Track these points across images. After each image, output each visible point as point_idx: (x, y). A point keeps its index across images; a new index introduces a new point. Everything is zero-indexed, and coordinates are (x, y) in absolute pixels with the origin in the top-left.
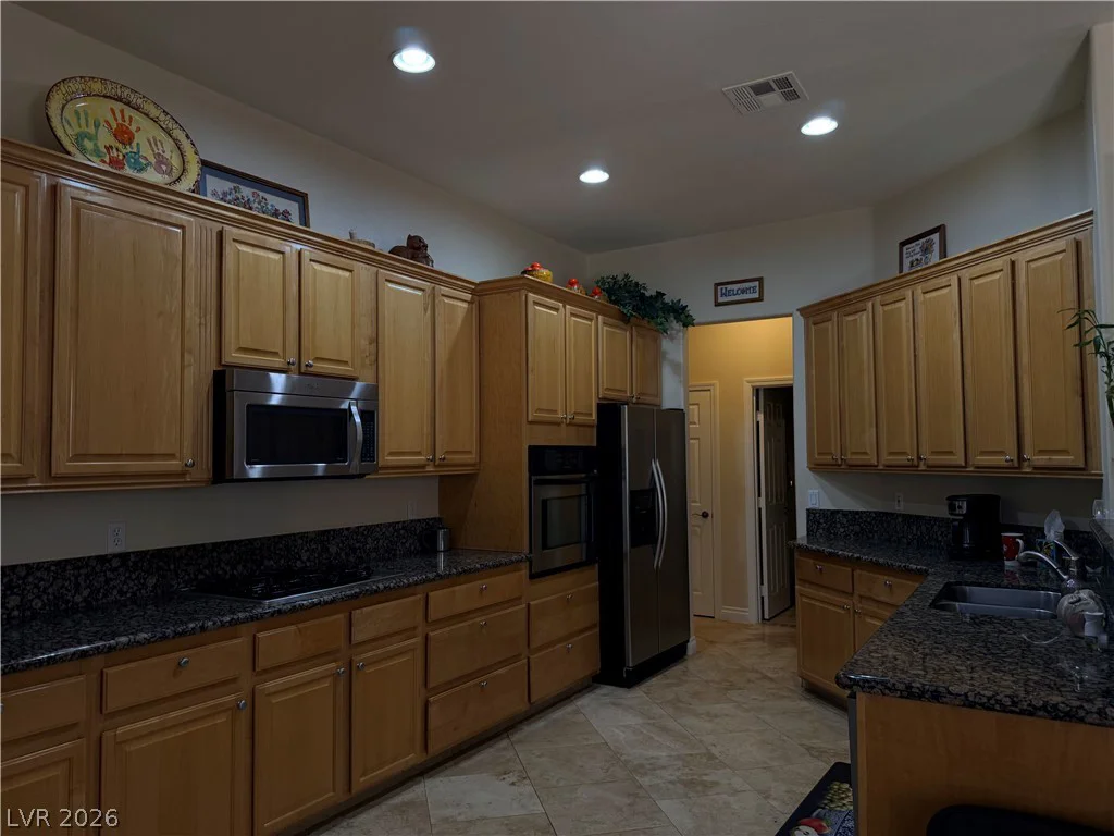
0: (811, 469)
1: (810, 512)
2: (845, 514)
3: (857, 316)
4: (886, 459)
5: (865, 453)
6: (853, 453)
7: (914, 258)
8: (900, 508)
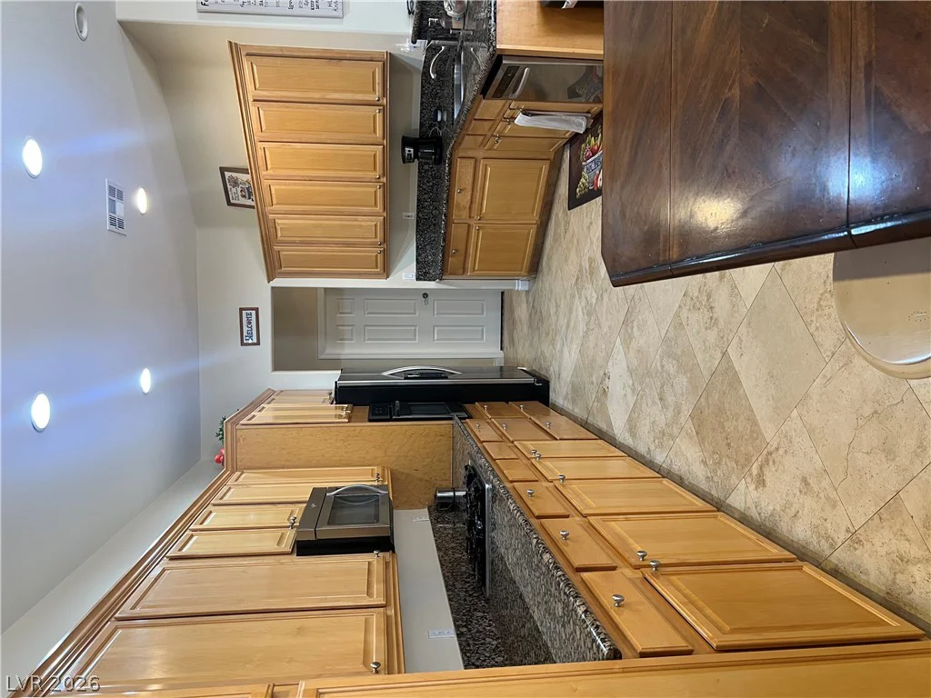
0: (388, 277)
1: (418, 279)
2: (418, 255)
3: (278, 228)
4: (379, 208)
5: (376, 225)
6: (376, 237)
7: (240, 194)
8: (413, 214)
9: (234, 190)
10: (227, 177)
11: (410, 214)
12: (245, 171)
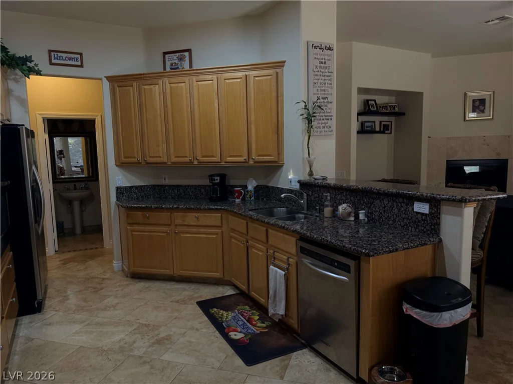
0: (117, 166)
1: (118, 188)
2: (136, 187)
3: (152, 87)
4: (174, 160)
5: (160, 157)
6: (150, 157)
7: (173, 62)
8: (167, 182)
9: (175, 58)
10: (184, 53)
11: (167, 180)
12: (191, 66)
